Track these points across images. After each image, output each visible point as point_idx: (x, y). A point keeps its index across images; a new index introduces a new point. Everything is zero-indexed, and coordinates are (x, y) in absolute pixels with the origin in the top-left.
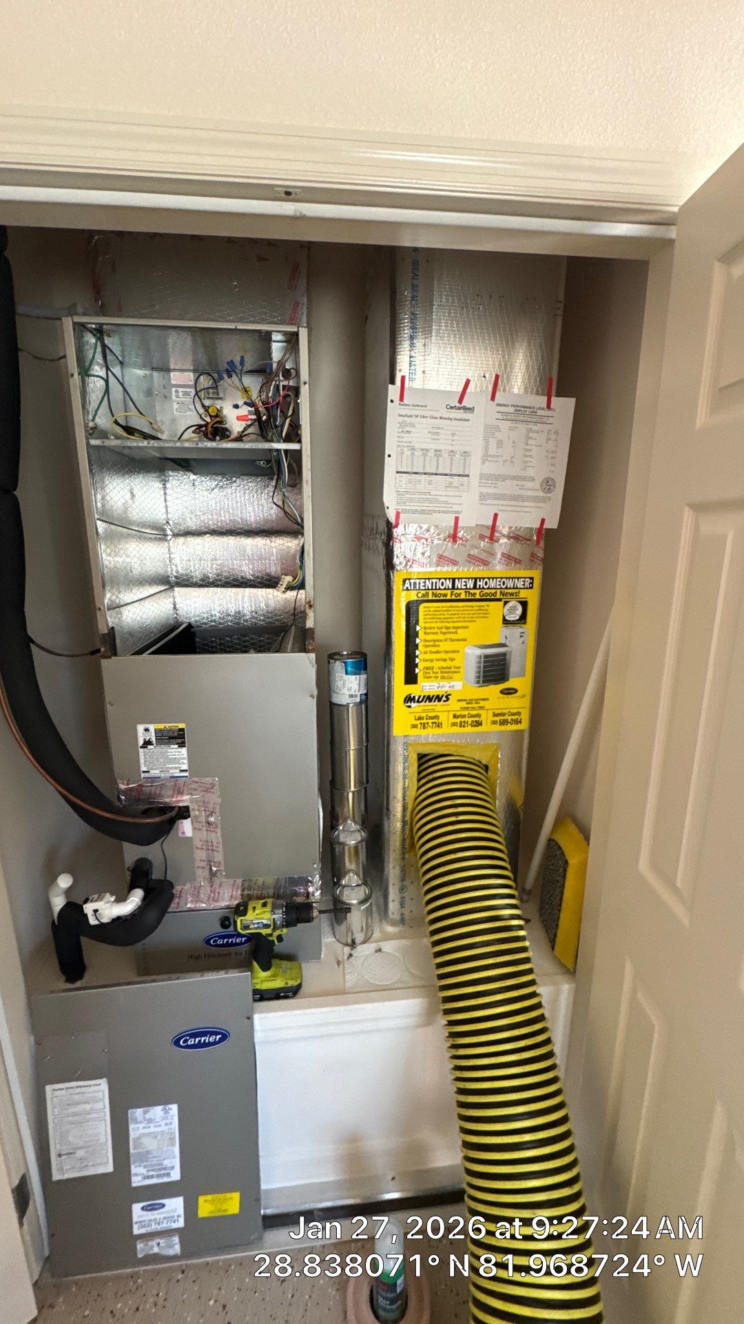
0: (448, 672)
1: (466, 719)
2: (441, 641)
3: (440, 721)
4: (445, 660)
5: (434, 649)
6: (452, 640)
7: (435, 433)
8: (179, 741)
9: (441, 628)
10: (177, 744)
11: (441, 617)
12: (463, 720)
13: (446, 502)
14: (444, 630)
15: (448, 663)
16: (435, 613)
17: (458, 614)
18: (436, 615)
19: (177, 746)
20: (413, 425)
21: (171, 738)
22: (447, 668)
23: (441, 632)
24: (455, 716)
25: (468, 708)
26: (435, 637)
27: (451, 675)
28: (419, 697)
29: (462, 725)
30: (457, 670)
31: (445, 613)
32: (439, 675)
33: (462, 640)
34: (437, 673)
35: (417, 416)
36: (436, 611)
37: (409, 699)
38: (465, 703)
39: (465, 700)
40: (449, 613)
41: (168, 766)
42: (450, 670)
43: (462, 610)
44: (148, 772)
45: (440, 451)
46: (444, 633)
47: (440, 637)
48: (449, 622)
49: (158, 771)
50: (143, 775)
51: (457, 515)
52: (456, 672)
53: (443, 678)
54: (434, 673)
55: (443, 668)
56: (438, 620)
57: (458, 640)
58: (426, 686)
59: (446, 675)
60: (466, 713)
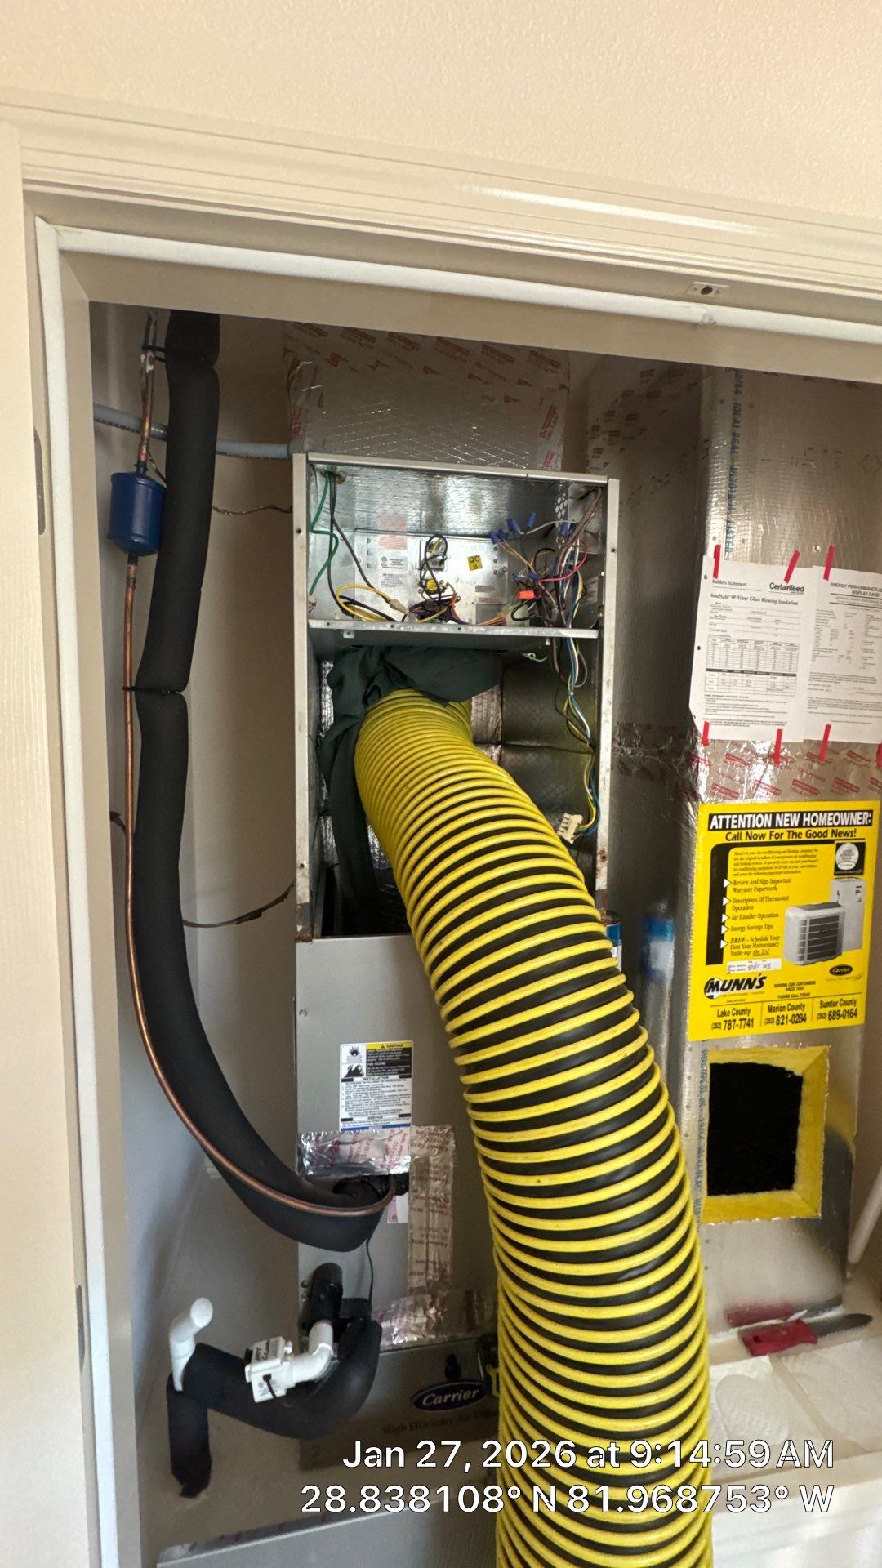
0: (764, 945)
1: (785, 1013)
2: (755, 900)
3: (751, 1017)
4: (759, 928)
5: (746, 913)
6: (769, 899)
7: (755, 619)
8: (402, 1068)
9: (756, 883)
10: (399, 1072)
11: (756, 866)
12: (780, 1014)
13: (767, 710)
14: (760, 886)
15: (763, 933)
16: (748, 861)
17: (778, 862)
18: (749, 864)
19: (397, 1077)
20: (728, 609)
21: (389, 1064)
22: (762, 939)
23: (755, 888)
24: (771, 1009)
25: (788, 996)
26: (748, 895)
27: (766, 948)
28: (725, 982)
29: (779, 1021)
30: (775, 942)
31: (762, 861)
32: (752, 949)
33: (782, 899)
34: (749, 947)
35: (734, 597)
36: (751, 859)
37: (711, 986)
38: (784, 988)
39: (784, 985)
40: (767, 861)
41: (381, 1109)
42: (766, 942)
43: (784, 857)
44: (351, 1120)
45: (761, 642)
46: (761, 890)
47: (755, 895)
48: (766, 874)
49: (365, 1118)
50: (342, 1125)
51: (780, 727)
52: (774, 945)
53: (757, 953)
54: (744, 947)
55: (757, 939)
56: (753, 872)
57: (777, 899)
58: (734, 966)
59: (760, 949)
60: (784, 1003)
